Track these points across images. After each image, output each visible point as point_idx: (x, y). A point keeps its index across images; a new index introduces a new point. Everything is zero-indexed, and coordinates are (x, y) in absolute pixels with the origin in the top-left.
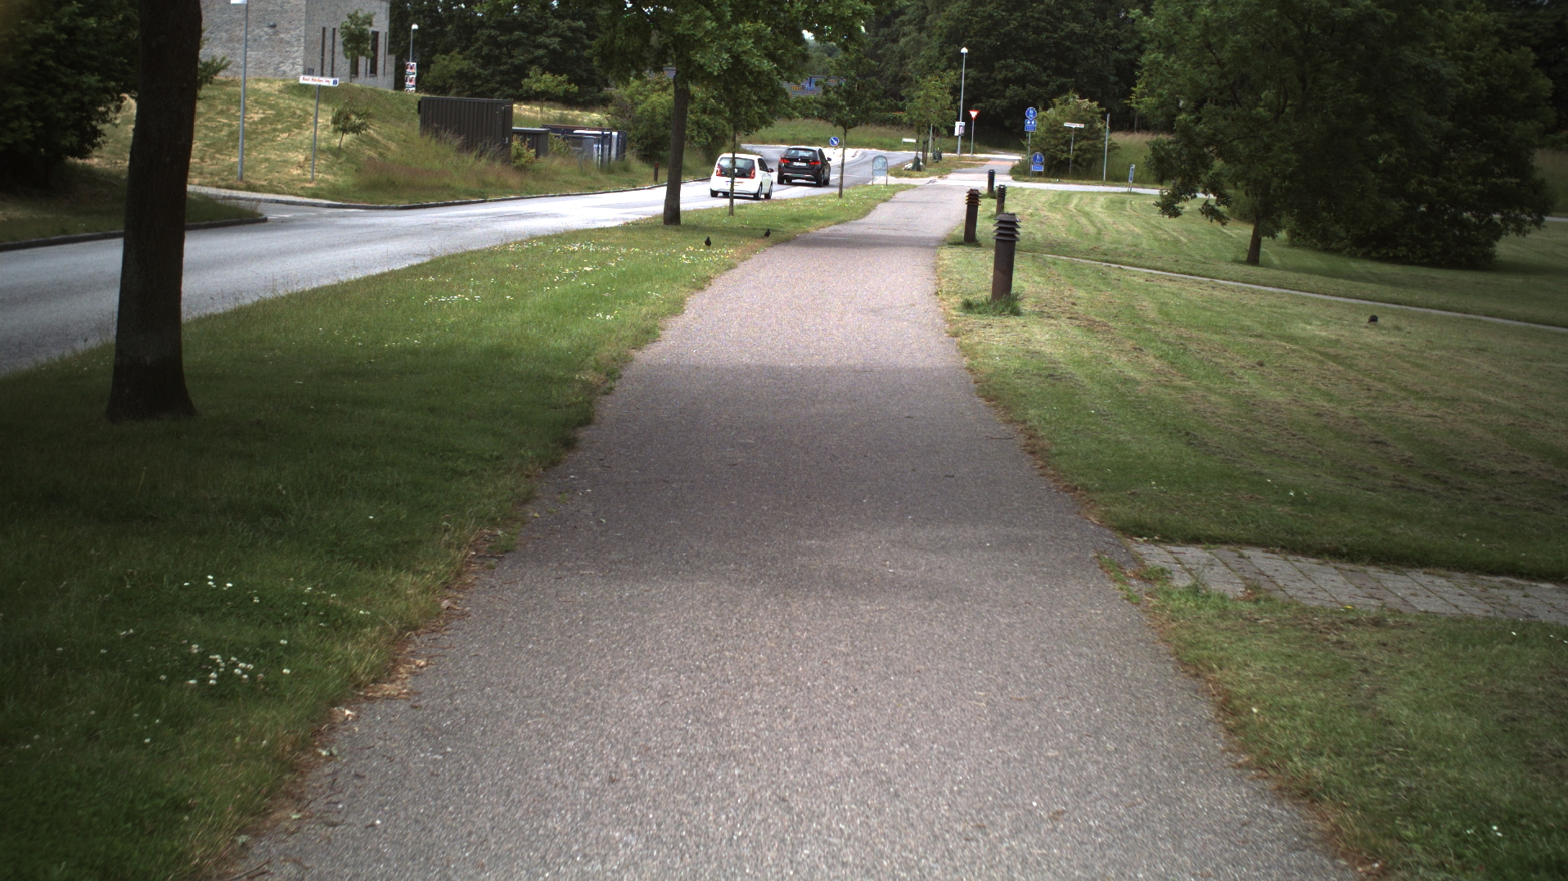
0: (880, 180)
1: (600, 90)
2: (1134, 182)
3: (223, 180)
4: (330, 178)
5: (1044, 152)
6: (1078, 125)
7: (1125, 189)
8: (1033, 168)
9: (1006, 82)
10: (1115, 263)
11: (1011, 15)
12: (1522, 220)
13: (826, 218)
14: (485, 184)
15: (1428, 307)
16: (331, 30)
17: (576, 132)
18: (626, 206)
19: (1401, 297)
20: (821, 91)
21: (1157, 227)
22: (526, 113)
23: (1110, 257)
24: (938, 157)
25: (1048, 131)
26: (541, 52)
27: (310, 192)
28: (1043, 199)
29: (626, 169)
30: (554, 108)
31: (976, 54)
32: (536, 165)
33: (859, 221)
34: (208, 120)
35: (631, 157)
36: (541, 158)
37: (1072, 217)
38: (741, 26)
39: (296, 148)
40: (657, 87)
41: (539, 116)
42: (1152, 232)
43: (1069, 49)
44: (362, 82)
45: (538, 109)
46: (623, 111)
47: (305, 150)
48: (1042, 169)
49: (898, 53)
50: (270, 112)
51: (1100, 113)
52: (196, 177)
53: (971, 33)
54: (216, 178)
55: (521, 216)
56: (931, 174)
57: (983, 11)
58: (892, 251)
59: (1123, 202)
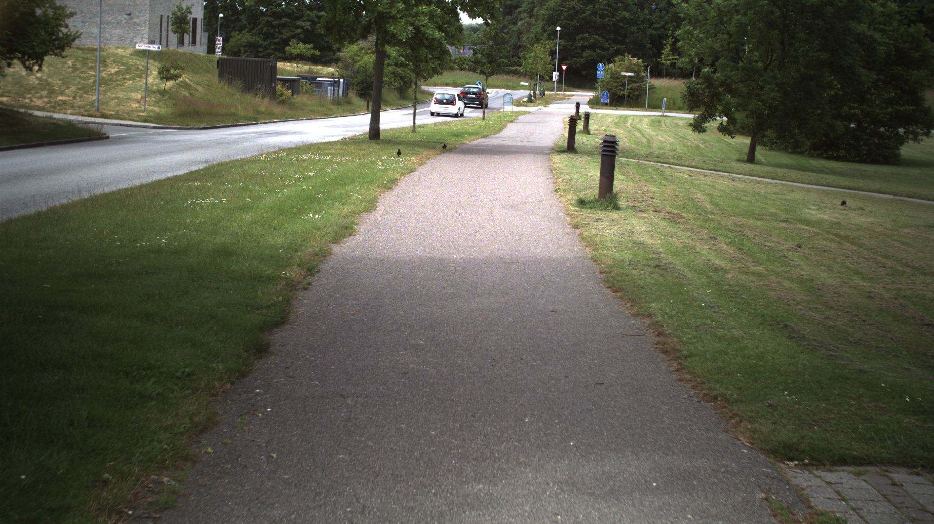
0: (508, 108)
1: (334, 54)
2: (665, 109)
3: (86, 111)
4: (157, 109)
5: (609, 90)
6: (630, 74)
7: (660, 114)
8: (602, 101)
9: (583, 48)
10: (665, 163)
11: (586, 7)
12: (917, 132)
13: (475, 134)
14: (258, 112)
15: (869, 191)
16: (166, 17)
17: (317, 79)
18: (347, 126)
19: (851, 185)
20: (471, 52)
21: (683, 138)
22: (287, 68)
23: (661, 159)
24: (543, 94)
25: (611, 77)
26: (299, 31)
27: (142, 118)
28: (610, 120)
29: (349, 103)
30: (306, 65)
31: (565, 31)
32: (292, 101)
33: (496, 135)
34: (82, 73)
35: (353, 96)
36: (295, 96)
37: (630, 131)
38: (420, 8)
39: (137, 90)
40: (369, 51)
41: (296, 70)
42: (681, 141)
43: (622, 28)
44: (187, 49)
45: (295, 65)
46: (346, 67)
47: (142, 91)
48: (608, 101)
49: (517, 31)
50: (122, 67)
51: (644, 66)
52: (69, 109)
53: (562, 18)
54: (82, 110)
55: (278, 133)
56: (539, 104)
57: (569, 5)
58: (521, 157)
59: (660, 122)
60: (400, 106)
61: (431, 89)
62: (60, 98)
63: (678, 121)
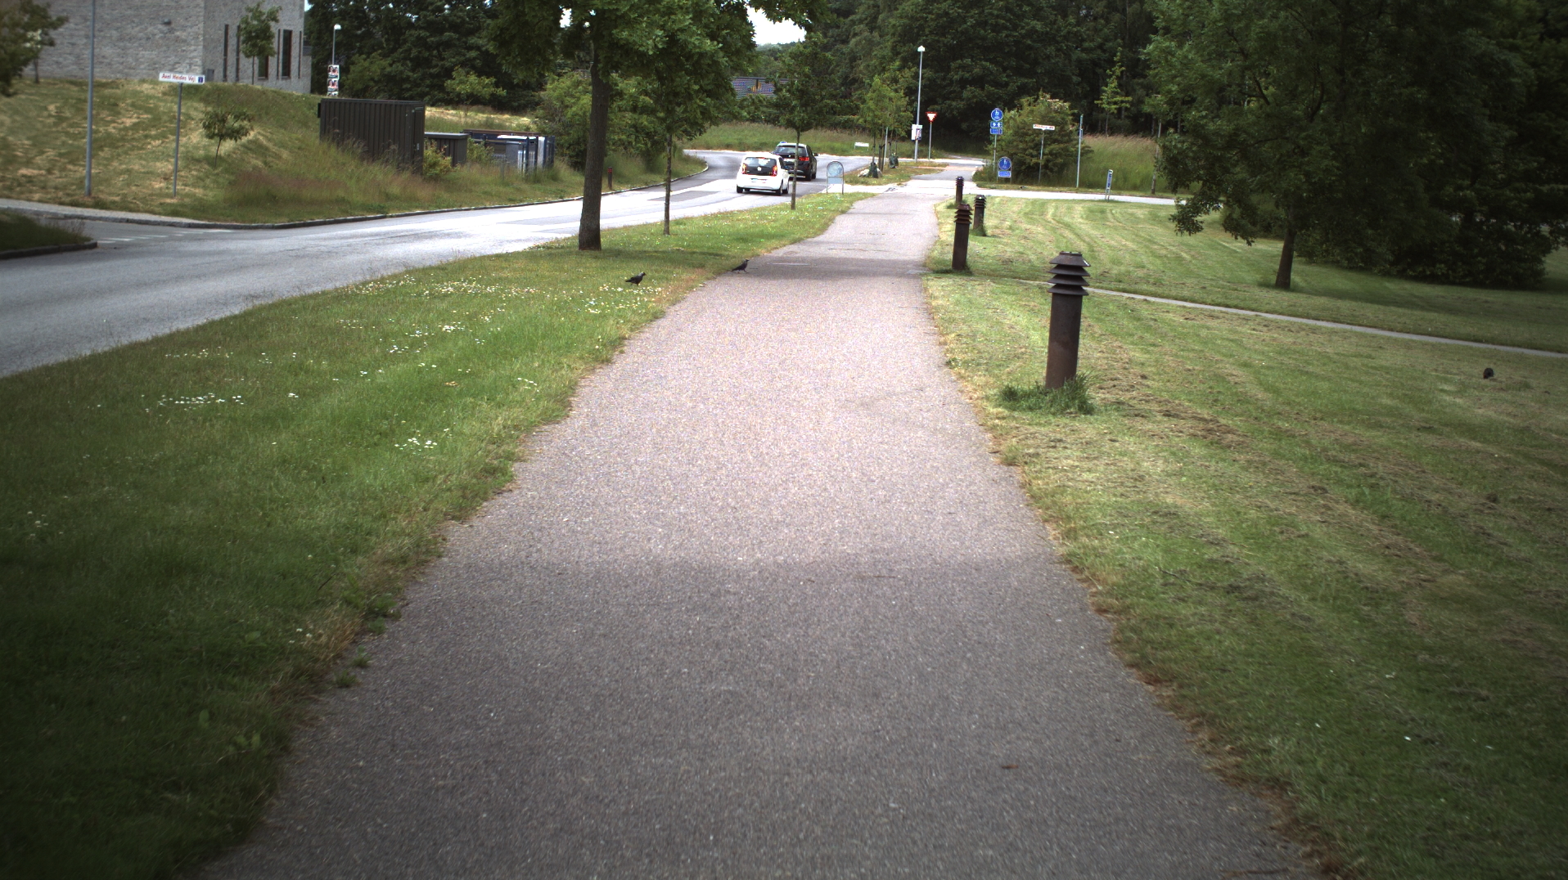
0: (836, 188)
1: (532, 95)
2: (1112, 189)
3: (68, 195)
4: (199, 192)
5: (1011, 156)
6: (1048, 128)
7: (1102, 197)
8: (1000, 174)
9: (963, 83)
11: (967, 12)
13: (779, 236)
14: (388, 197)
16: (235, 28)
17: (499, 137)
18: (541, 222)
20: (772, 88)
21: (1150, 241)
22: (441, 117)
23: (1125, 284)
24: (894, 163)
25: (1016, 133)
26: (473, 54)
27: (168, 209)
28: (1015, 208)
29: (555, 178)
30: (480, 113)
31: (932, 53)
32: (453, 176)
33: (817, 239)
34: (72, 126)
35: (562, 167)
36: (458, 167)
37: (1054, 229)
39: (168, 157)
41: (463, 120)
42: (1147, 247)
43: (1030, 48)
44: (274, 83)
45: (462, 113)
46: (551, 115)
47: (177, 159)
48: (1009, 175)
49: (849, 53)
50: (145, 116)
51: (1073, 114)
52: (36, 192)
53: (927, 31)
54: (61, 194)
55: (418, 236)
56: (890, 181)
57: (939, 9)
58: (867, 283)
59: (1103, 212)
60: (646, 184)
61: (701, 154)
62: (24, 171)
63: (1134, 211)
